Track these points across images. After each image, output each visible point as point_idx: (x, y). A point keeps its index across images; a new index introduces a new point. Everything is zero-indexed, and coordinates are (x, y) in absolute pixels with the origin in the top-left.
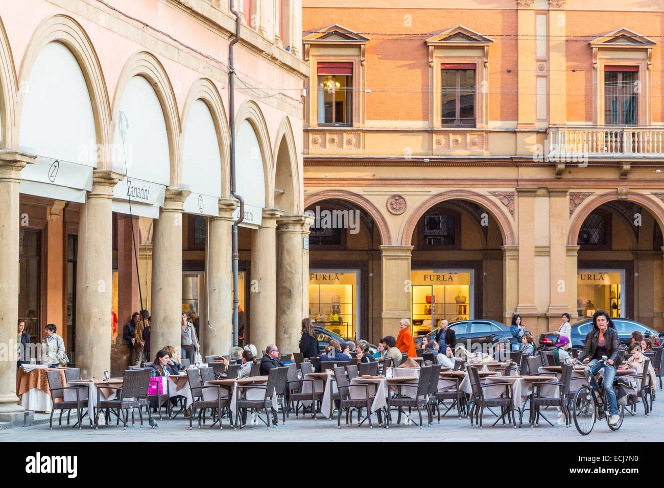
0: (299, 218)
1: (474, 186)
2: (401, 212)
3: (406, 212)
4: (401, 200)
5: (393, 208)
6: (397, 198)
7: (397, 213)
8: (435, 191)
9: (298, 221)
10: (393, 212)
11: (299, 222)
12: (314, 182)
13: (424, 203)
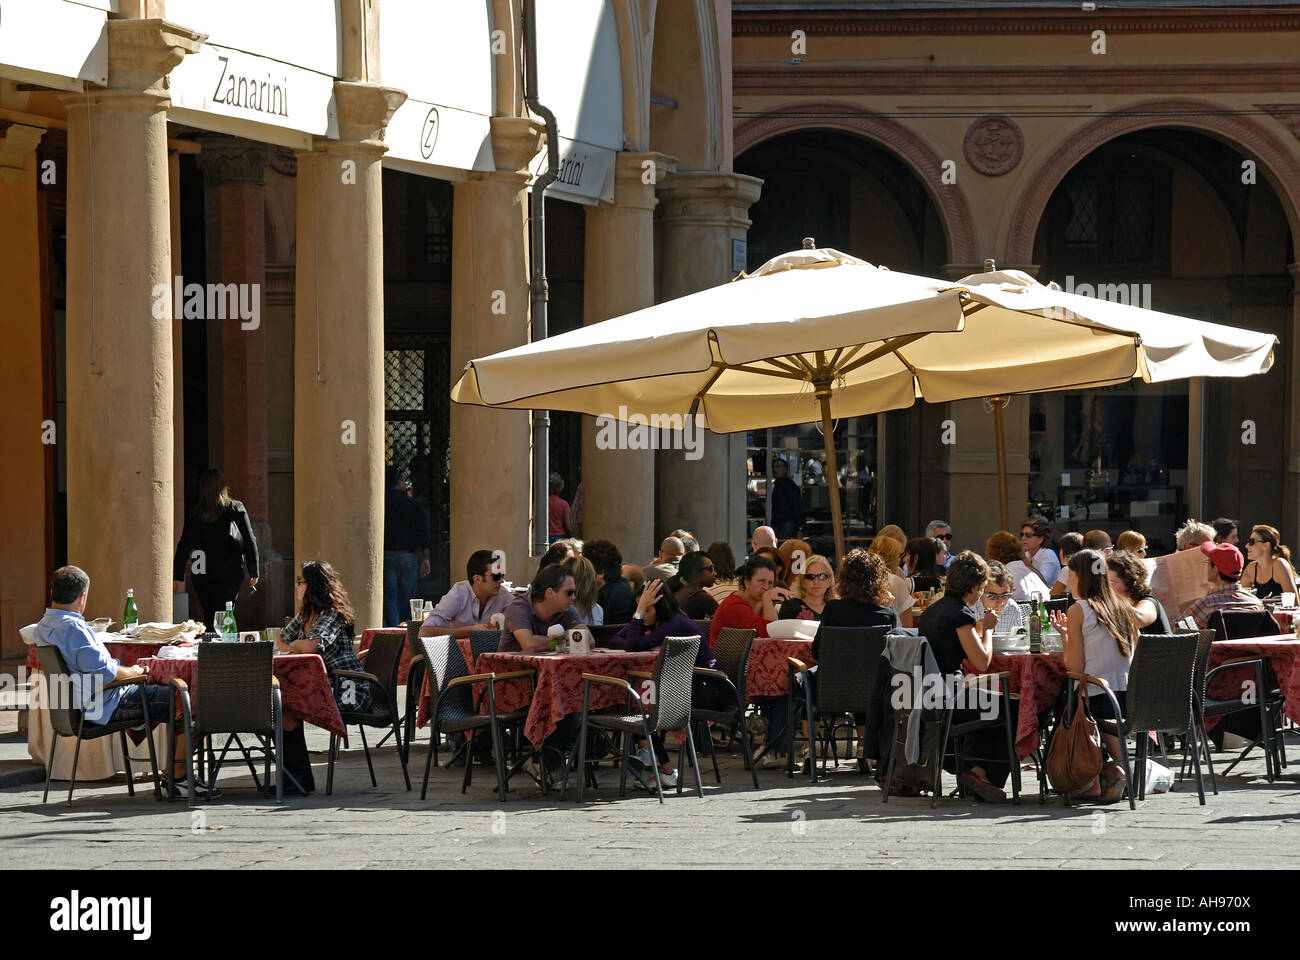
0: (720, 183)
1: (1214, 88)
2: (1005, 166)
3: (1020, 166)
4: (1005, 132)
5: (983, 157)
6: (994, 126)
7: (994, 171)
8: (1103, 103)
9: (718, 189)
10: (983, 168)
11: (723, 193)
12: (759, 81)
13: (1072, 141)
